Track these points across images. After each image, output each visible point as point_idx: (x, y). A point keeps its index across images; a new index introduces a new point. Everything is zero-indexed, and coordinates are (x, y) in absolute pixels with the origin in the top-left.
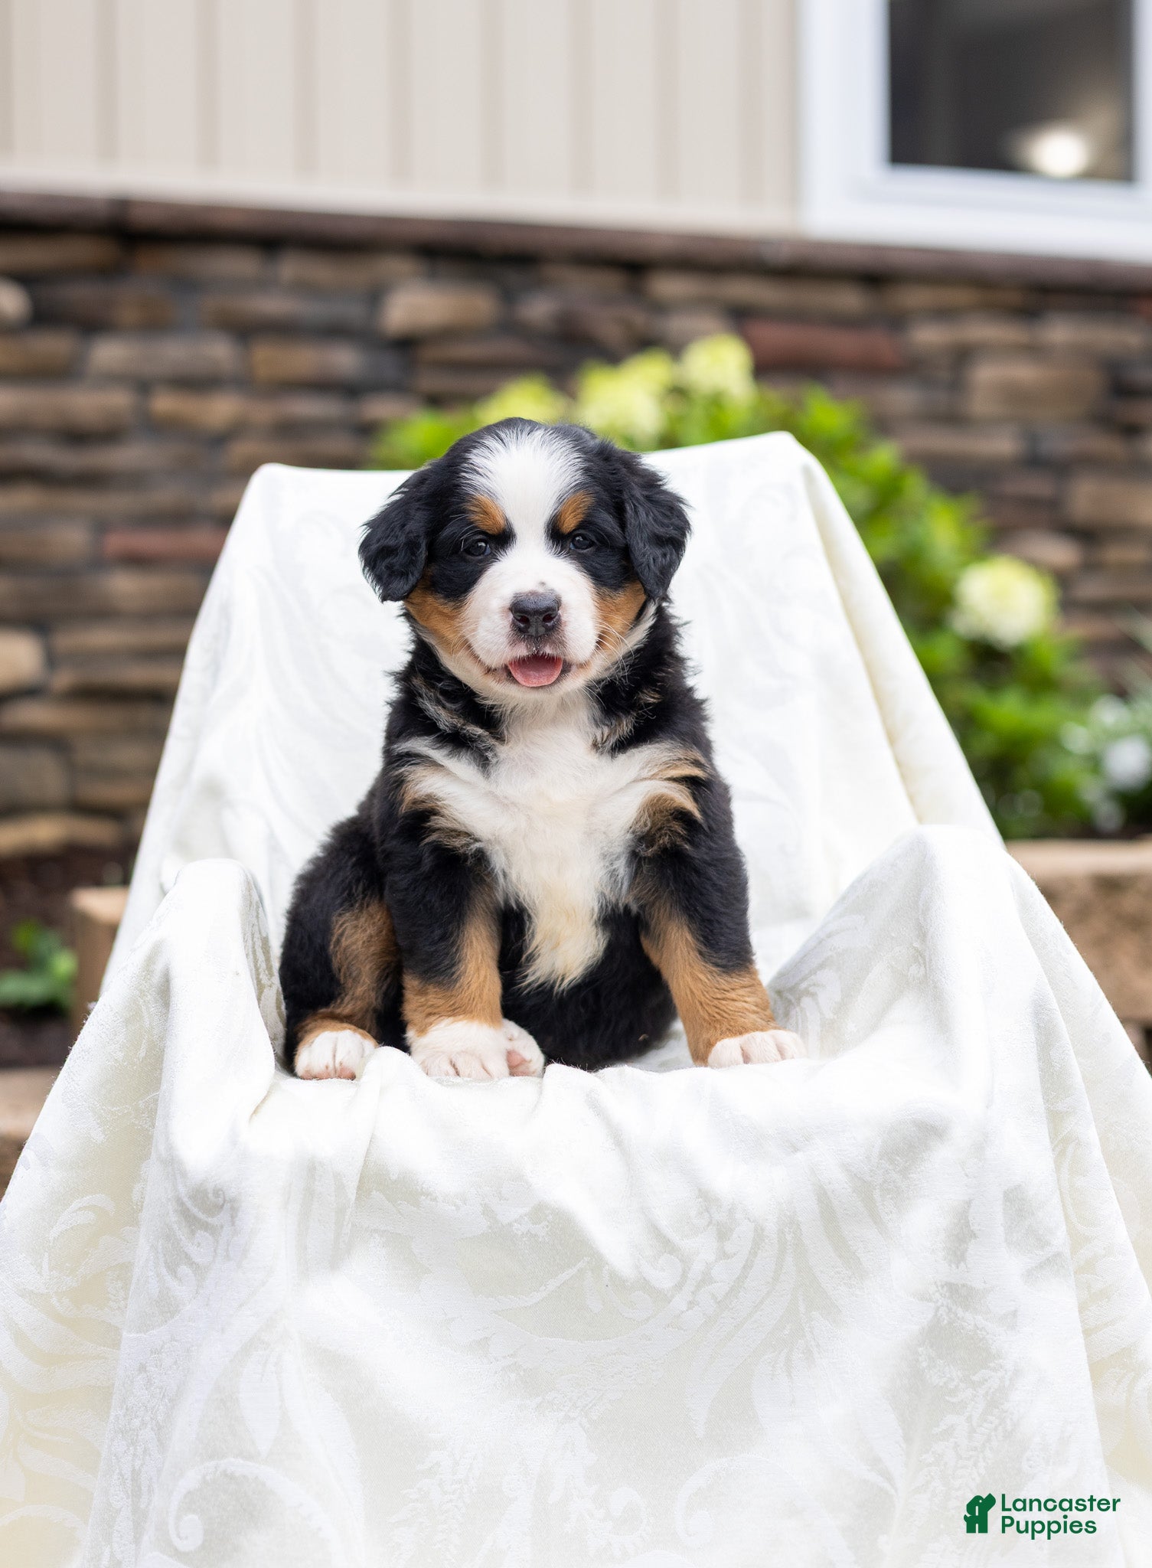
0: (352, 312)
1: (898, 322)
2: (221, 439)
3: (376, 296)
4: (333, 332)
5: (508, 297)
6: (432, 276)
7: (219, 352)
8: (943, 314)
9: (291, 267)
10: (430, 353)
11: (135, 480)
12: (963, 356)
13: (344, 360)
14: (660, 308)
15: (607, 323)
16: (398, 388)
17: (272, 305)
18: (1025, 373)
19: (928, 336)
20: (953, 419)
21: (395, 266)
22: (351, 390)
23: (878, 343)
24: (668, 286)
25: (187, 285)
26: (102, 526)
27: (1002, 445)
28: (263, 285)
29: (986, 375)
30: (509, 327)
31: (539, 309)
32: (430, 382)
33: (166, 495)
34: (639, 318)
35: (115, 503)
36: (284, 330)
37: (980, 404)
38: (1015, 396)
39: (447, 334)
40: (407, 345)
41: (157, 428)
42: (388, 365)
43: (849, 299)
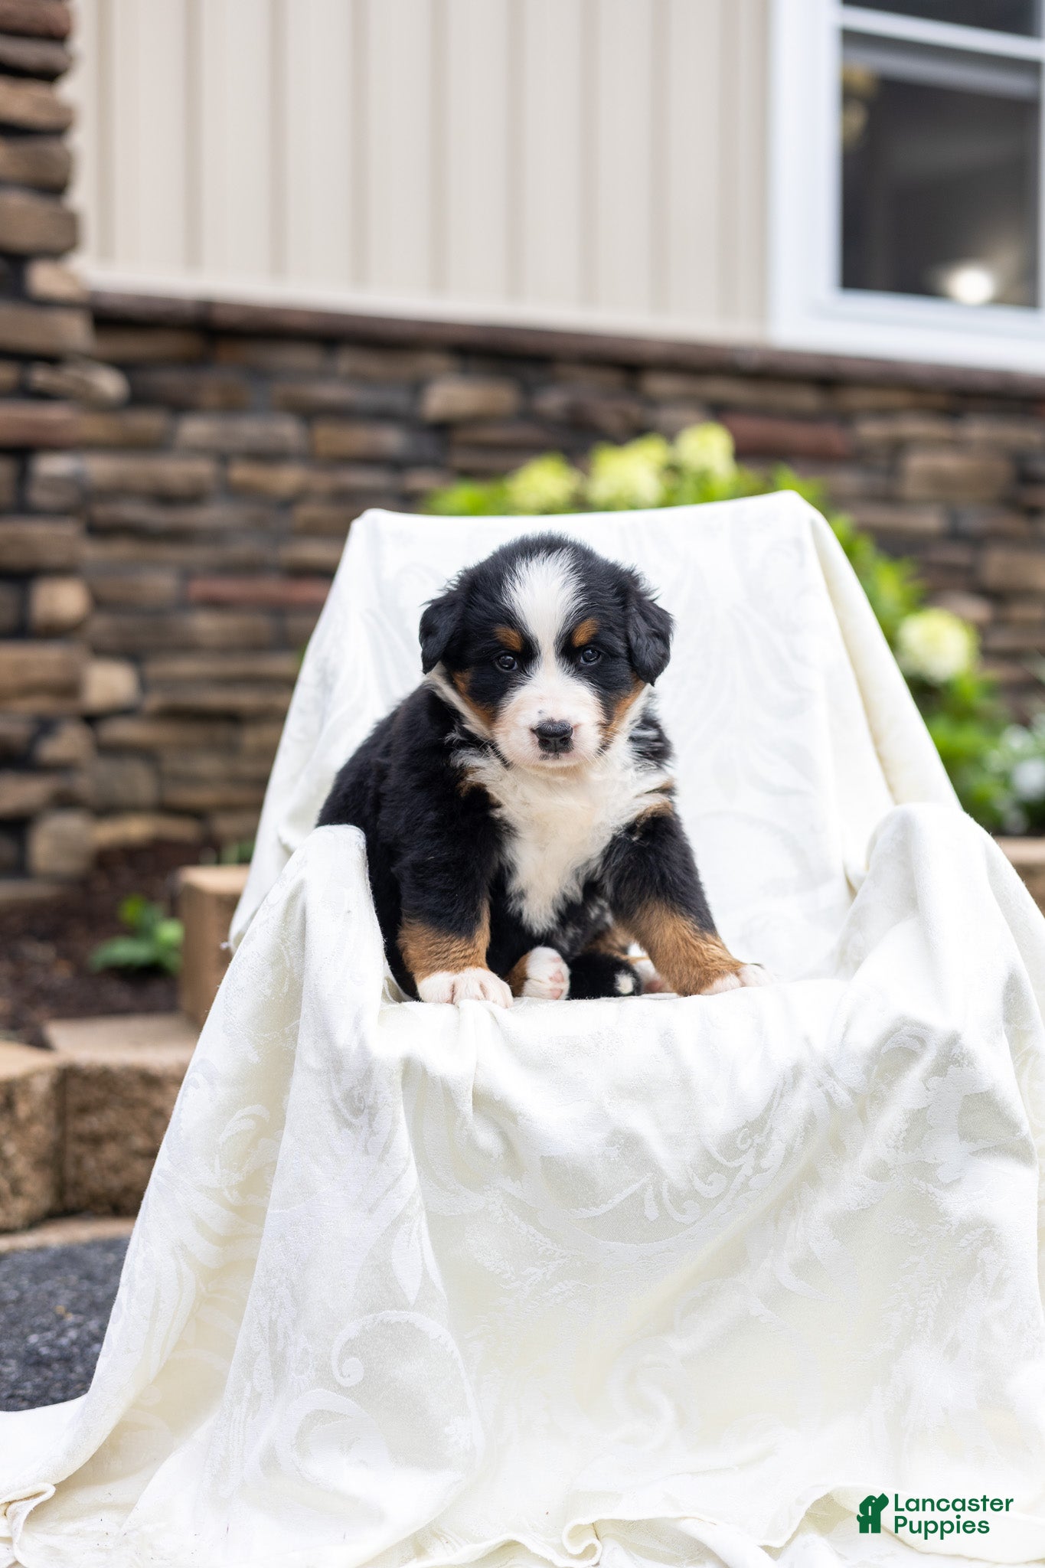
0: (397, 399)
1: (846, 418)
2: (288, 503)
3: (418, 387)
4: (382, 416)
5: (527, 390)
6: (464, 371)
7: (287, 431)
8: (883, 413)
9: (347, 361)
10: (462, 436)
11: (215, 536)
12: (898, 448)
13: (391, 440)
14: (653, 402)
15: (608, 412)
16: (435, 464)
17: (330, 392)
18: (949, 462)
19: (871, 431)
20: (890, 499)
21: (433, 362)
22: (396, 465)
23: (830, 436)
24: (660, 385)
25: (260, 374)
26: (187, 574)
27: (930, 521)
28: (324, 375)
29: (918, 463)
30: (527, 415)
31: (553, 401)
32: (461, 459)
33: (243, 548)
34: (635, 410)
35: (198, 555)
36: (341, 414)
37: (912, 487)
38: (940, 482)
39: (476, 420)
40: (443, 429)
41: (235, 492)
42: (428, 446)
43: (806, 399)
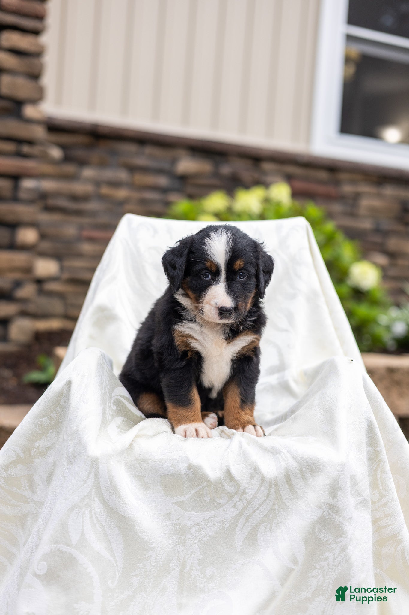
0: (166, 166)
1: (338, 183)
2: (122, 203)
3: (174, 161)
4: (160, 171)
5: (216, 165)
6: (193, 156)
7: (123, 175)
8: (352, 182)
9: (148, 150)
10: (191, 181)
11: (93, 214)
12: (357, 196)
13: (163, 181)
14: (264, 173)
15: (246, 175)
16: (179, 191)
17: (141, 161)
18: (376, 203)
19: (348, 189)
20: (353, 215)
21: (181, 153)
22: (164, 191)
23: (331, 190)
24: (267, 166)
25: (114, 153)
26: (81, 228)
27: (367, 225)
28: (139, 155)
29: (365, 203)
30: (216, 174)
31: (226, 170)
32: (190, 190)
33: (103, 219)
34: (256, 175)
35: (86, 221)
36: (144, 170)
37: (362, 211)
38: (373, 210)
39: (197, 175)
40: (183, 178)
41: (101, 198)
42: (177, 184)
43: (323, 175)
